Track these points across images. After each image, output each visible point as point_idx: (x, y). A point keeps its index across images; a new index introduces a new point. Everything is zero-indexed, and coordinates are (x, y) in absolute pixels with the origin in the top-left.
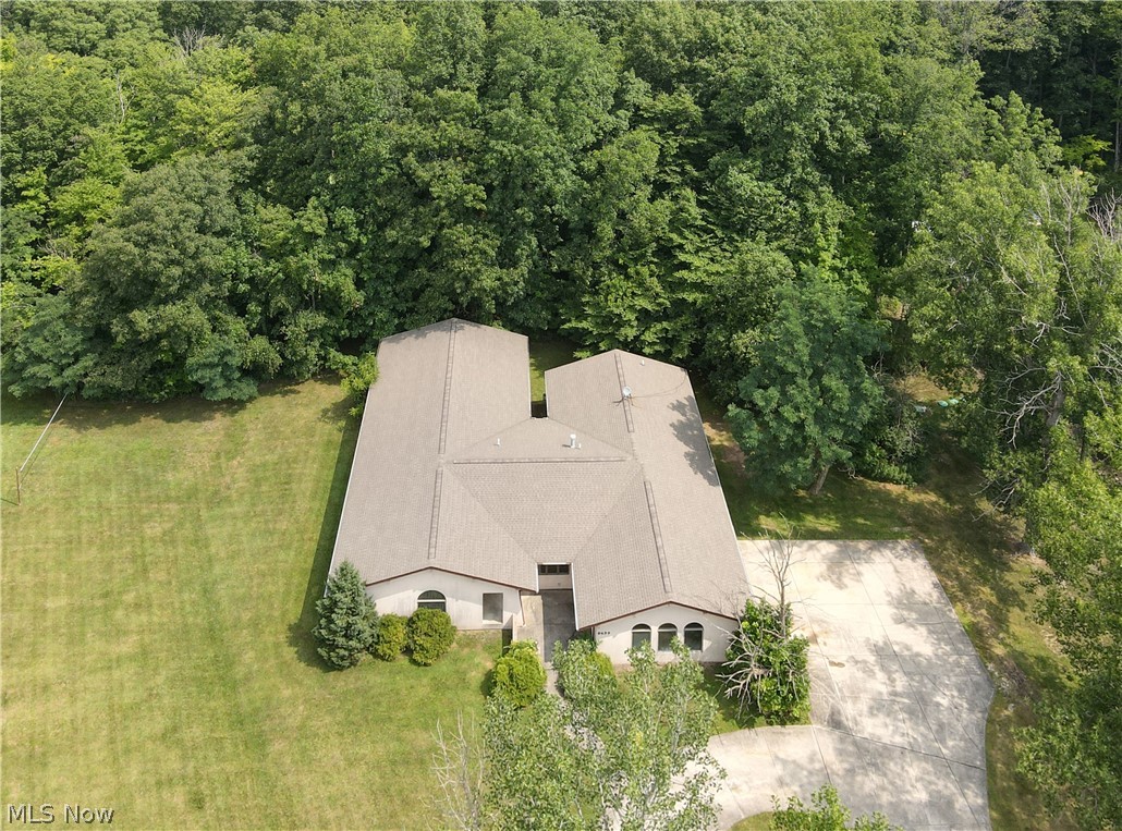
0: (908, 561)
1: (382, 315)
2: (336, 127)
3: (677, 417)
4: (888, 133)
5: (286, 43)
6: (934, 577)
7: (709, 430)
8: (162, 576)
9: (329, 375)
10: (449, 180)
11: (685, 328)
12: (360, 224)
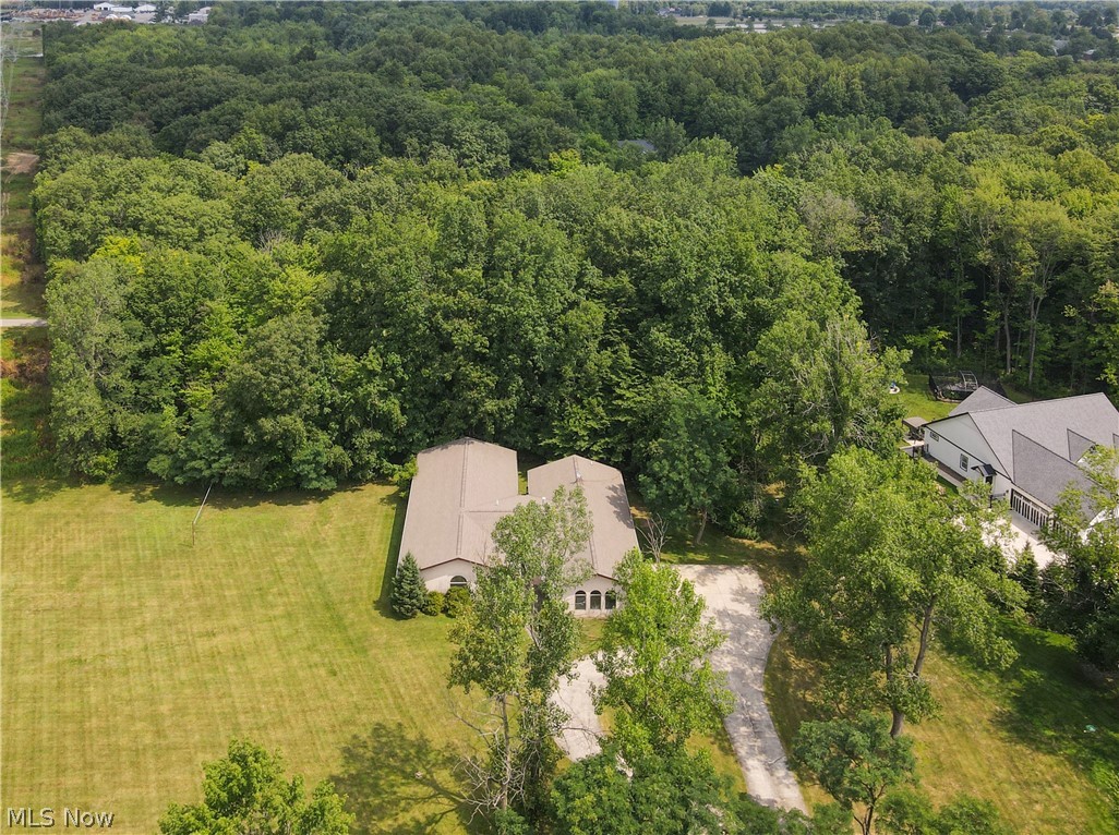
0: (747, 575)
1: (418, 435)
2: (387, 295)
3: (611, 493)
4: (758, 305)
5: (346, 238)
6: (761, 582)
7: (633, 510)
8: (293, 581)
9: (382, 478)
10: (464, 332)
11: (620, 442)
12: (404, 366)
